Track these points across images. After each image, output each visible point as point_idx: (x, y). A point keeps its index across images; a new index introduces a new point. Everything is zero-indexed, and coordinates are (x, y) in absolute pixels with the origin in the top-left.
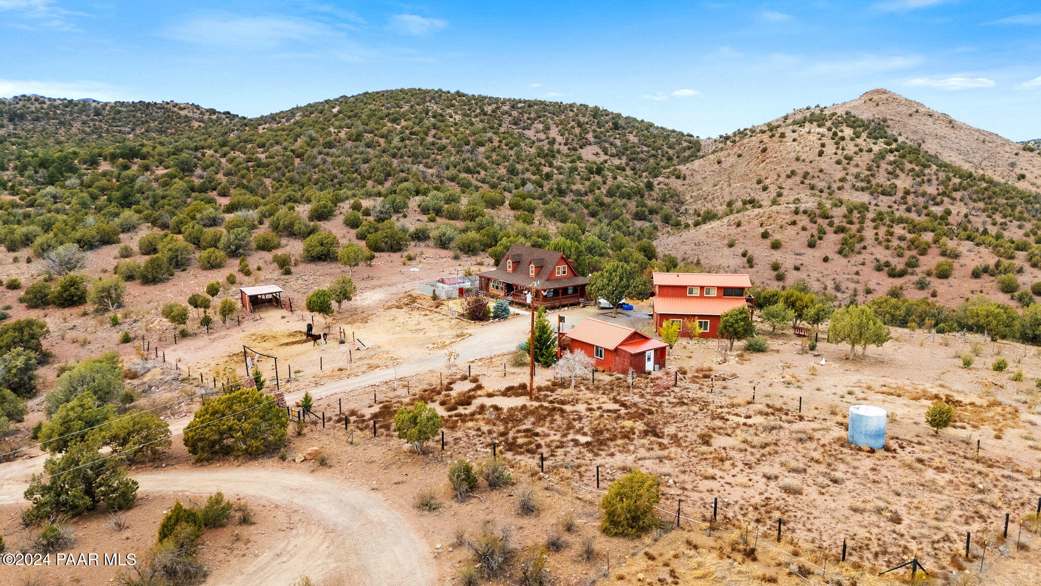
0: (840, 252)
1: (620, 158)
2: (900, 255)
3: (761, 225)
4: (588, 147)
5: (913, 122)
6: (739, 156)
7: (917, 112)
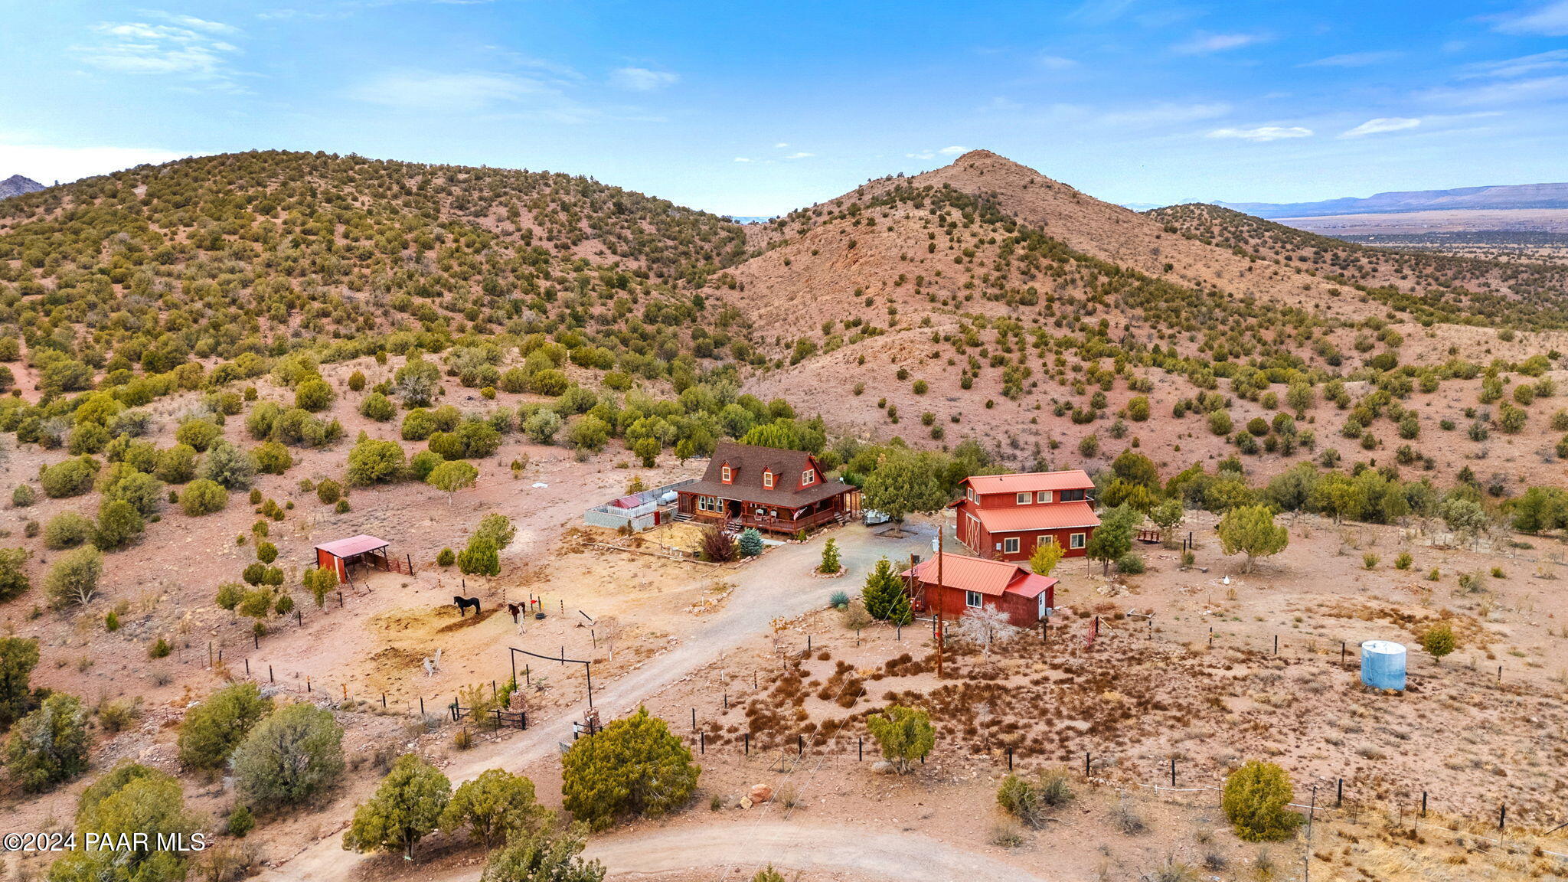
0: (1006, 393)
1: (636, 259)
2: (1081, 393)
3: (893, 361)
4: (585, 242)
5: (1029, 196)
6: (815, 253)
7: (1032, 182)
